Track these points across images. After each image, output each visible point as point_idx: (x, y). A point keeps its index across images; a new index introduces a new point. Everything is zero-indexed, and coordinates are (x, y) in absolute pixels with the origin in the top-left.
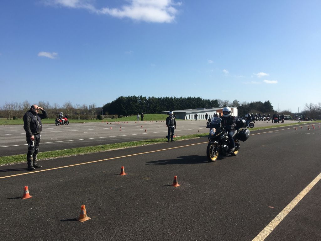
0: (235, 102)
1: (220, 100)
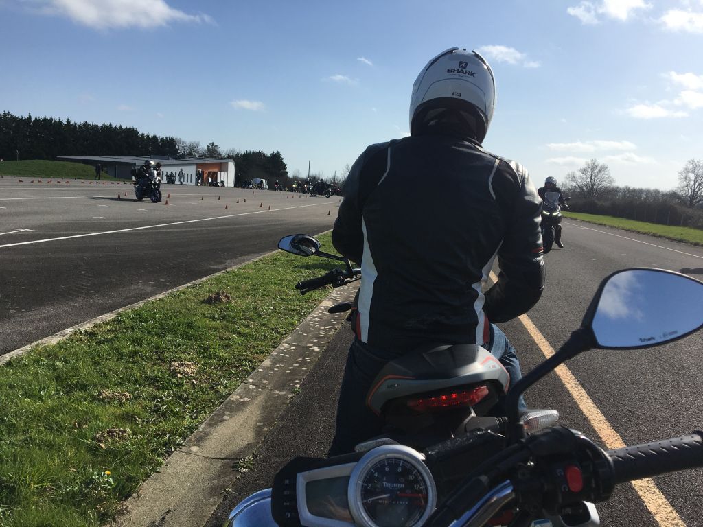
1: (180, 141)
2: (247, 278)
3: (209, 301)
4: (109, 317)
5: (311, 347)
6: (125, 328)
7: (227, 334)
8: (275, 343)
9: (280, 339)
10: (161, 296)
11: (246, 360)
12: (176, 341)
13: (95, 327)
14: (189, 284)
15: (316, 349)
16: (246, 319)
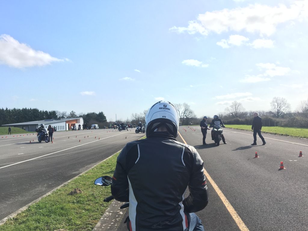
0: (72, 113)
2: (89, 178)
3: (71, 194)
4: (24, 208)
5: (119, 212)
6: (32, 214)
7: (80, 210)
8: (102, 212)
9: (105, 210)
10: (49, 193)
11: (89, 224)
12: (56, 218)
13: (18, 215)
14: (62, 185)
15: (121, 213)
16: (88, 201)
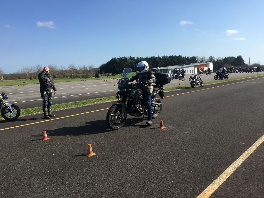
0: (211, 58)
1: (198, 57)
